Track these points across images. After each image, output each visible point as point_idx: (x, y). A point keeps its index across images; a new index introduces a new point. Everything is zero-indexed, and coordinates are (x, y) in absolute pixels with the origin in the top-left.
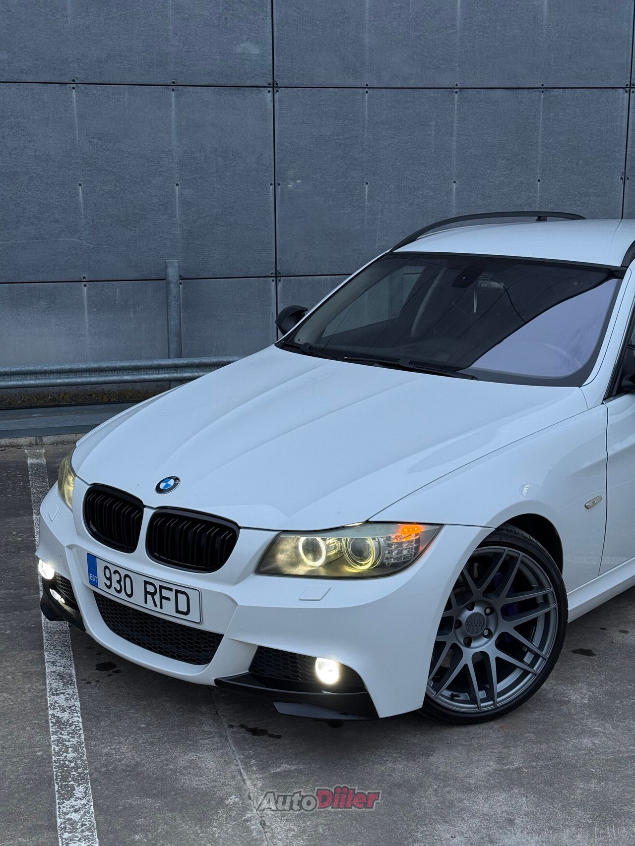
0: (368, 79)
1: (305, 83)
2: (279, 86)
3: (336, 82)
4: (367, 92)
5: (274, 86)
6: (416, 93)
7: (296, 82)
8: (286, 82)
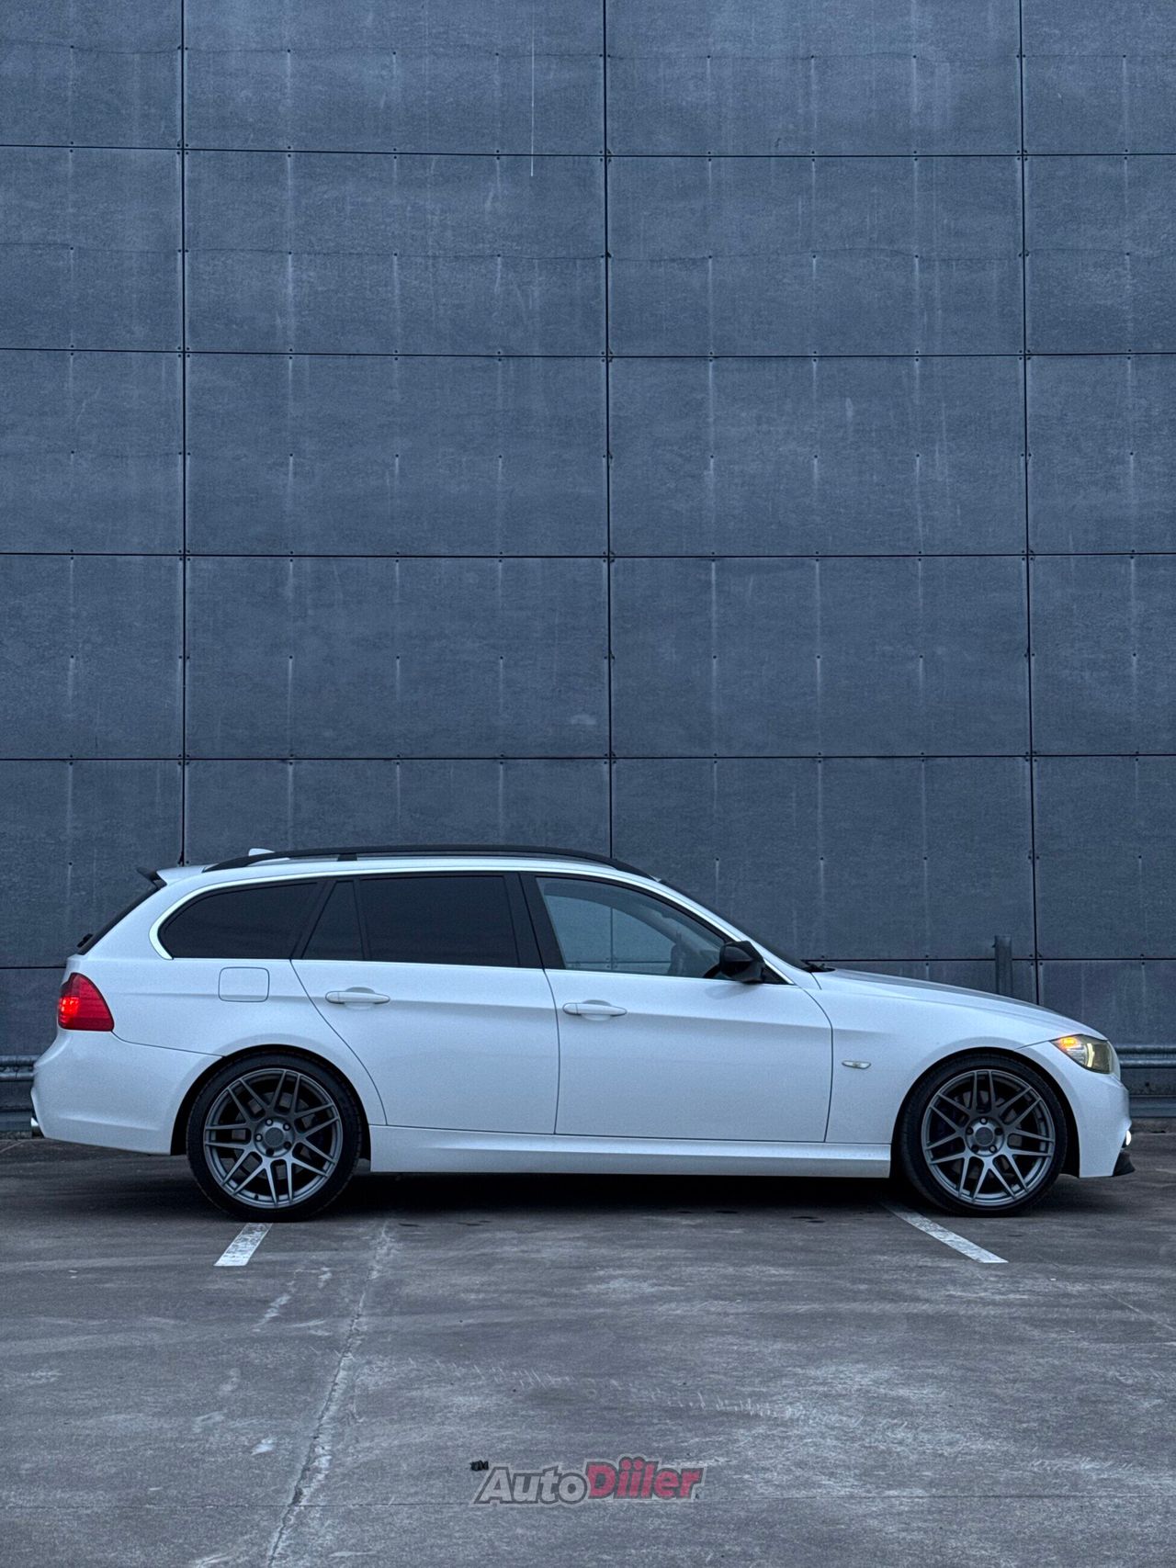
0: (716, 749)
1: (646, 754)
2: (617, 756)
3: (680, 752)
4: (715, 762)
5: (611, 757)
6: (772, 762)
7: (635, 753)
8: (624, 753)
